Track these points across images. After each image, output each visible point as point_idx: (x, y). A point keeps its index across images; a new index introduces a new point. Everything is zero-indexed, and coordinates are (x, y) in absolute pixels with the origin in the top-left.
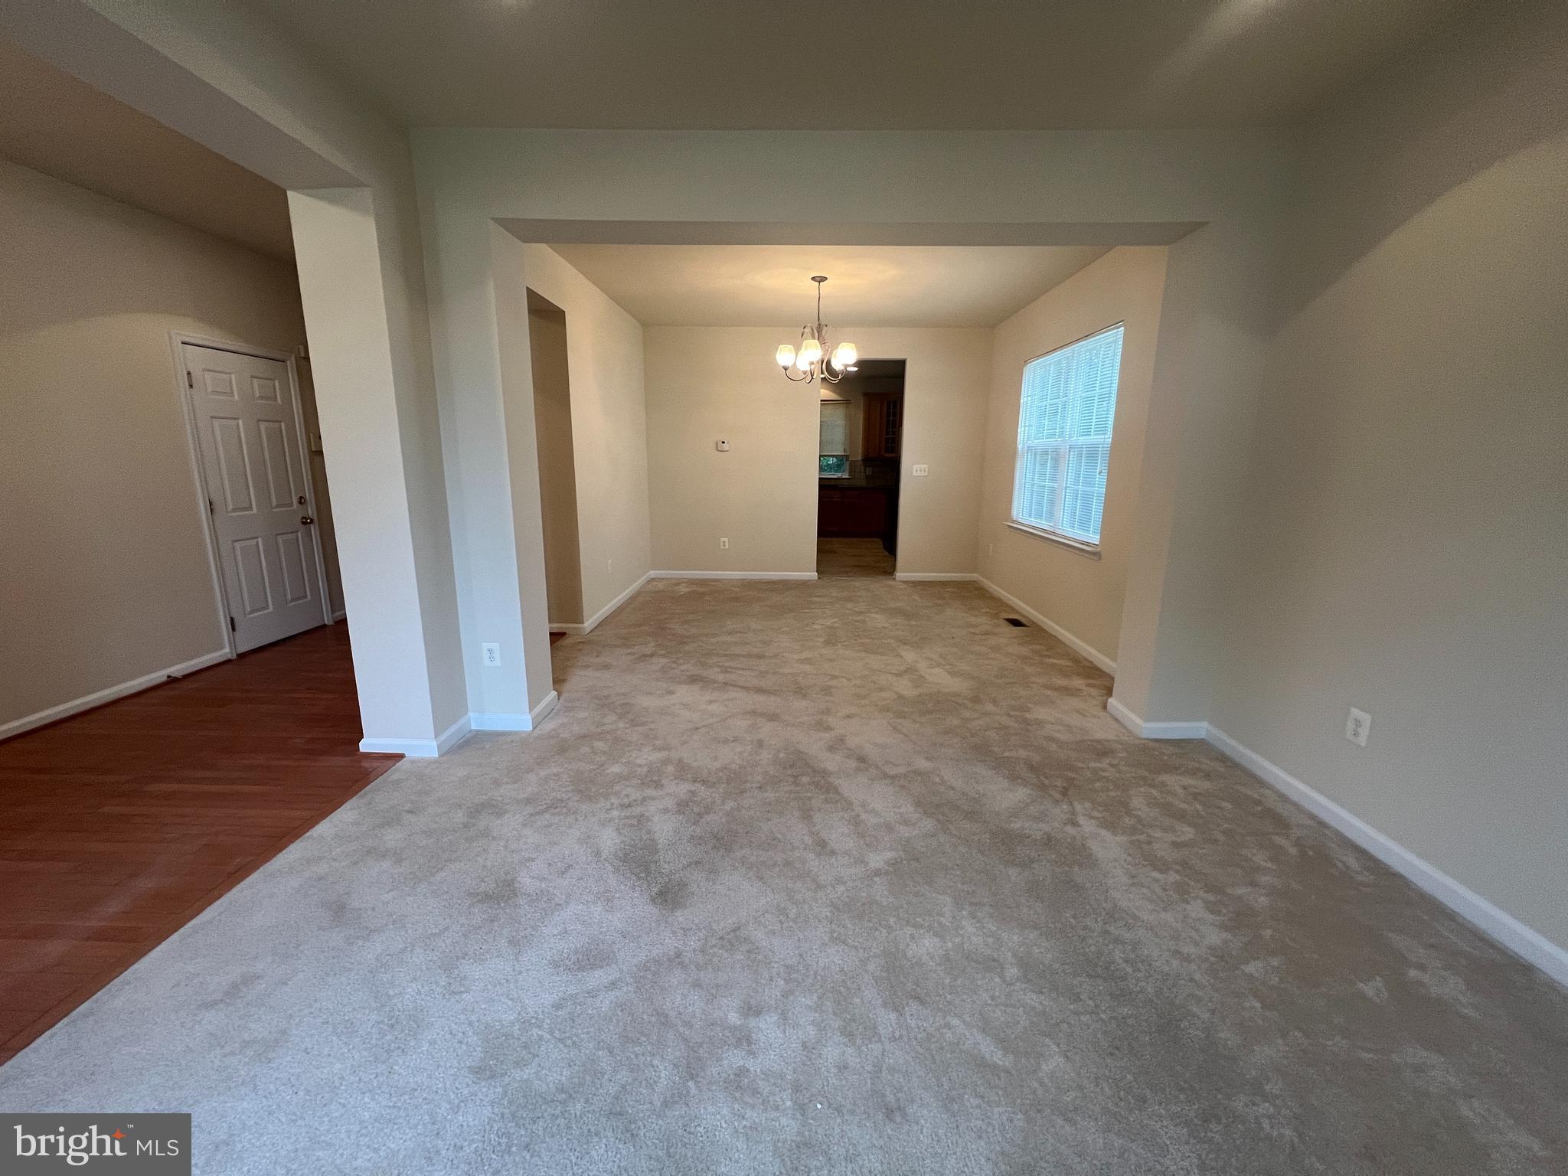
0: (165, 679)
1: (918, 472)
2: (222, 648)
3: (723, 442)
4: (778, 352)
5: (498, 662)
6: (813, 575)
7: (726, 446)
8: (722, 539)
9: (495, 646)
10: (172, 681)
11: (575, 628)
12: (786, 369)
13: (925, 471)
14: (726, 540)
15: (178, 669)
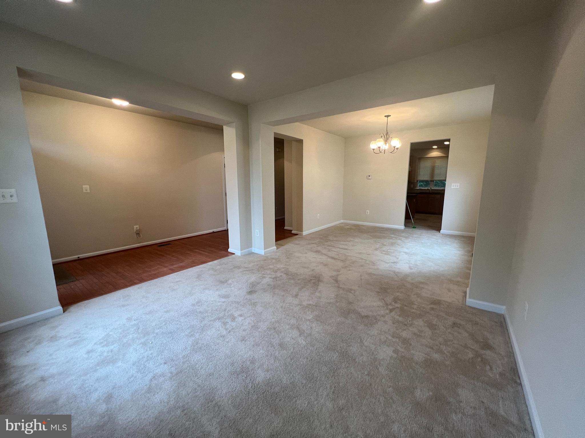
0: (212, 232)
1: (454, 186)
2: (225, 227)
3: (369, 176)
4: (371, 144)
5: (258, 235)
6: (402, 227)
7: (370, 177)
8: (367, 211)
9: (258, 231)
10: (214, 232)
11: (300, 233)
12: (374, 150)
13: (458, 186)
14: (368, 211)
15: (215, 230)
